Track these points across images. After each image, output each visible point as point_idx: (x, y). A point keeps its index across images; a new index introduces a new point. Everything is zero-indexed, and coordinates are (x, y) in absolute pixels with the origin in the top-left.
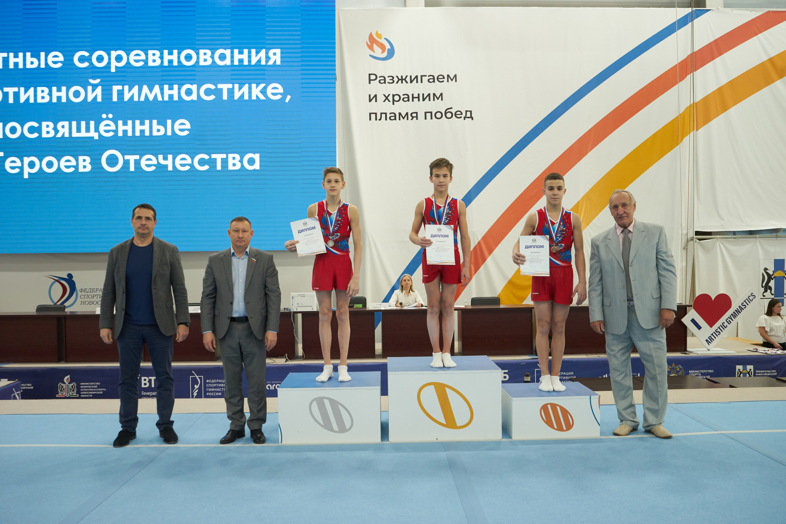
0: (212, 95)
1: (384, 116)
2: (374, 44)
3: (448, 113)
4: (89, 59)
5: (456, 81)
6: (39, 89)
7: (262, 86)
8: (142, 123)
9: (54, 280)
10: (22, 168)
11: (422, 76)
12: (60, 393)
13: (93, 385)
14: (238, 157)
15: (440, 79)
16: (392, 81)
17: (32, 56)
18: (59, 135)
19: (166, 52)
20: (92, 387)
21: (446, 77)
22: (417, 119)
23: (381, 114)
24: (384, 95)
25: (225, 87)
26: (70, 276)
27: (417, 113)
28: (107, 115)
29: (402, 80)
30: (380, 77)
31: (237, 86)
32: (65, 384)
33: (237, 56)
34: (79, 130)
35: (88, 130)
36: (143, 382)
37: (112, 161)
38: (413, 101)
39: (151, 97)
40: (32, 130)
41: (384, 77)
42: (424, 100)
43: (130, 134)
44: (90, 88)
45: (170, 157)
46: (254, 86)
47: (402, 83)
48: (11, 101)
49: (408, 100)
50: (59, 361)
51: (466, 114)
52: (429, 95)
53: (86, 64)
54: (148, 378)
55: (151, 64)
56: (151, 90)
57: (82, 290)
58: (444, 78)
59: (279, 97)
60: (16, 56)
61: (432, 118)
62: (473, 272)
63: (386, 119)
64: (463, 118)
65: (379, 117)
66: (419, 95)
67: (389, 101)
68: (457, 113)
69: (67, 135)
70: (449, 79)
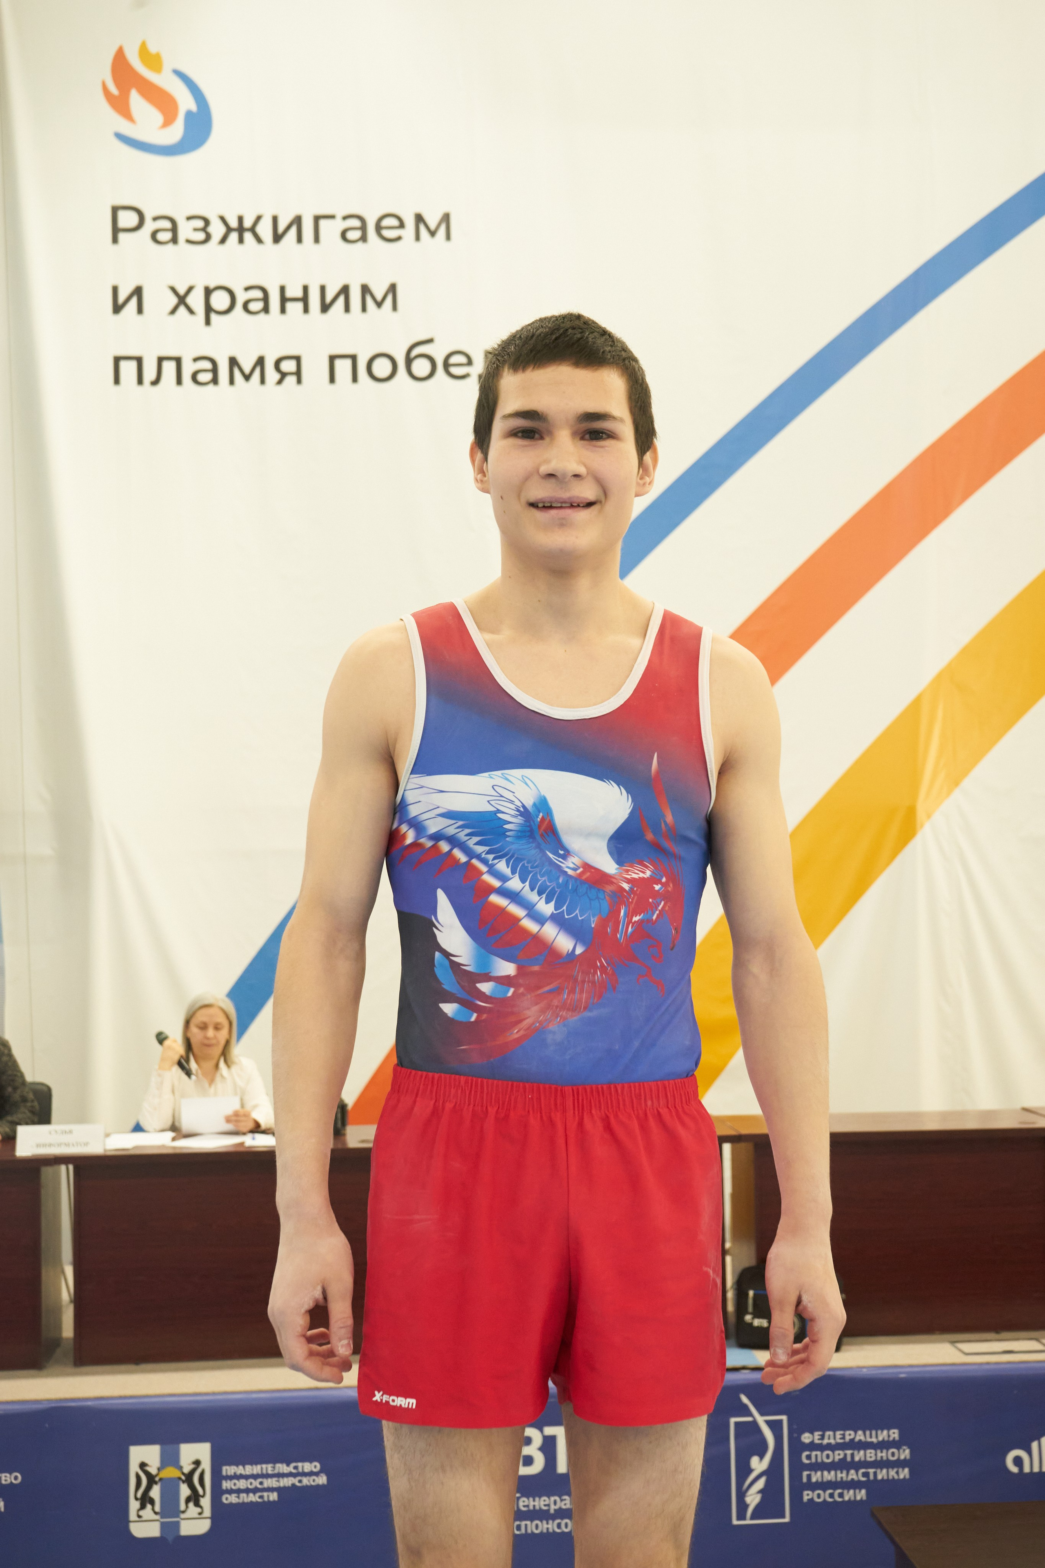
1: (169, 368)
2: (133, 91)
3: (417, 361)
5: (448, 237)
11: (317, 219)
15: (386, 228)
16: (201, 236)
21: (410, 222)
22: (299, 381)
23: (160, 360)
24: (174, 290)
27: (298, 359)
29: (241, 230)
30: (155, 219)
38: (283, 311)
41: (173, 222)
42: (325, 308)
47: (241, 241)
49: (266, 310)
52: (345, 290)
58: (402, 225)
61: (355, 379)
63: (179, 381)
65: (150, 373)
66: (306, 288)
67: (191, 312)
68: (453, 360)
70: (422, 228)
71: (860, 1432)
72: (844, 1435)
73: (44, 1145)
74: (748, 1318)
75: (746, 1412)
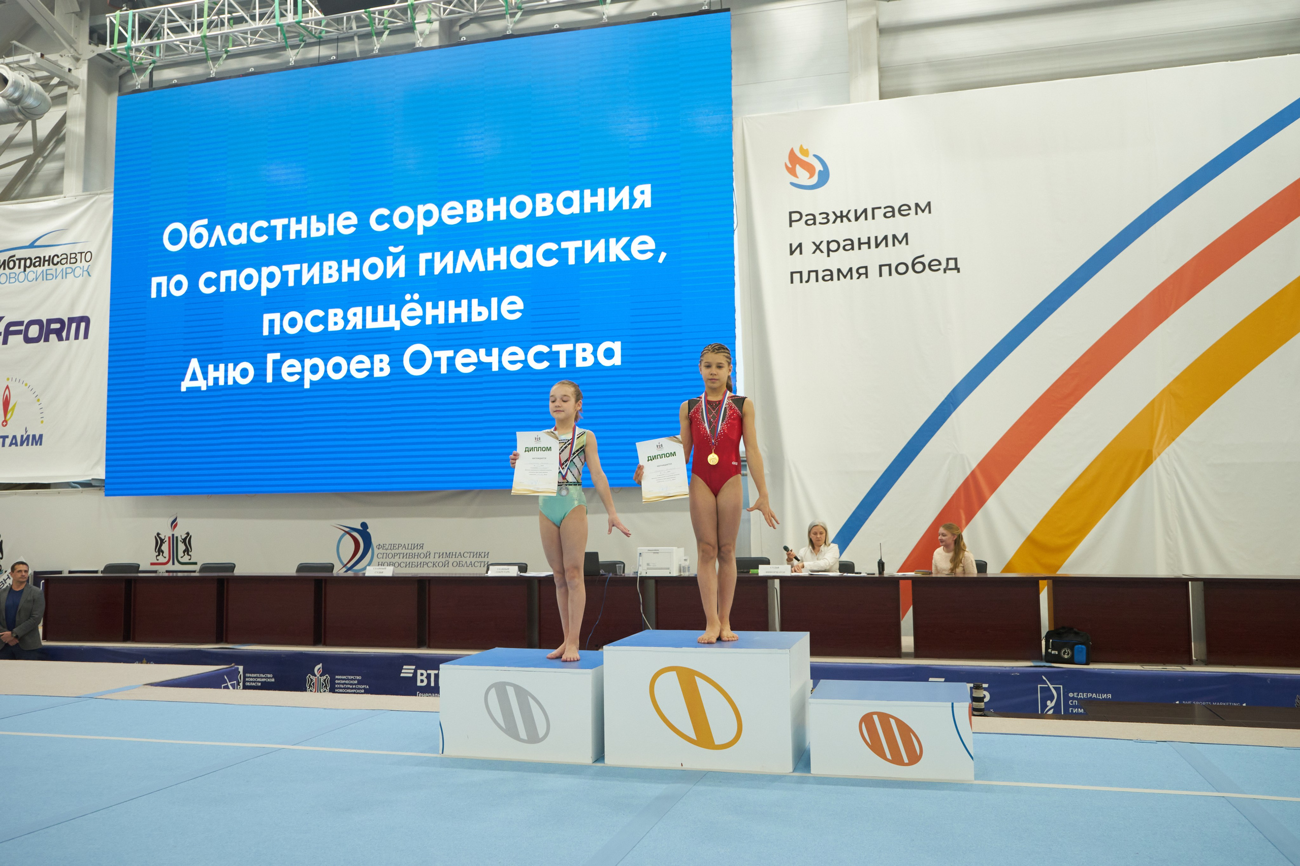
0: (554, 259)
1: (813, 275)
2: (798, 166)
3: (917, 265)
4: (388, 219)
5: (930, 212)
6: (326, 264)
7: (625, 240)
8: (458, 305)
9: (343, 532)
10: (302, 374)
11: (873, 209)
12: (309, 690)
13: (352, 679)
14: (589, 347)
15: (904, 210)
16: (825, 221)
17: (318, 221)
18: (350, 327)
19: (490, 201)
20: (351, 682)
21: (913, 207)
22: (867, 277)
23: (809, 272)
24: (814, 243)
25: (571, 246)
26: (364, 525)
27: (866, 268)
28: (412, 296)
29: (842, 217)
30: (807, 215)
31: (588, 243)
32: (315, 676)
33: (589, 200)
34: (375, 319)
35: (386, 318)
36: (419, 678)
37: (417, 360)
38: (860, 248)
39: (470, 269)
40: (315, 321)
41: (814, 216)
42: (877, 246)
43: (441, 321)
44: (390, 259)
45: (495, 351)
46: (612, 241)
47: (842, 221)
48: (291, 283)
49: (852, 249)
50: (316, 643)
51: (948, 264)
52: (886, 238)
53: (386, 226)
54: (427, 671)
55: (470, 219)
56: (470, 255)
57: (380, 547)
58: (910, 209)
59: (649, 255)
60: (299, 222)
61: (890, 274)
62: (964, 522)
63: (817, 281)
64: (942, 270)
65: (805, 278)
66: (869, 238)
67: (822, 252)
68: (933, 263)
69: (359, 327)
70: (919, 209)
71: (1094, 694)
72: (1087, 696)
73: (769, 572)
74: (1050, 650)
75: (1045, 683)
